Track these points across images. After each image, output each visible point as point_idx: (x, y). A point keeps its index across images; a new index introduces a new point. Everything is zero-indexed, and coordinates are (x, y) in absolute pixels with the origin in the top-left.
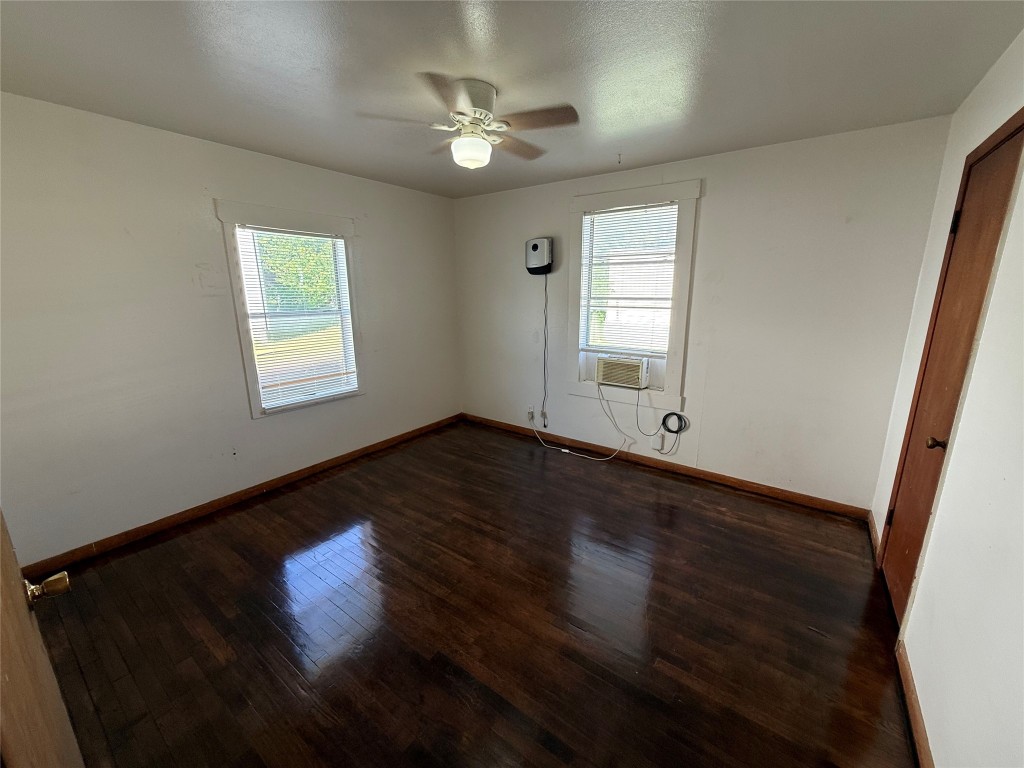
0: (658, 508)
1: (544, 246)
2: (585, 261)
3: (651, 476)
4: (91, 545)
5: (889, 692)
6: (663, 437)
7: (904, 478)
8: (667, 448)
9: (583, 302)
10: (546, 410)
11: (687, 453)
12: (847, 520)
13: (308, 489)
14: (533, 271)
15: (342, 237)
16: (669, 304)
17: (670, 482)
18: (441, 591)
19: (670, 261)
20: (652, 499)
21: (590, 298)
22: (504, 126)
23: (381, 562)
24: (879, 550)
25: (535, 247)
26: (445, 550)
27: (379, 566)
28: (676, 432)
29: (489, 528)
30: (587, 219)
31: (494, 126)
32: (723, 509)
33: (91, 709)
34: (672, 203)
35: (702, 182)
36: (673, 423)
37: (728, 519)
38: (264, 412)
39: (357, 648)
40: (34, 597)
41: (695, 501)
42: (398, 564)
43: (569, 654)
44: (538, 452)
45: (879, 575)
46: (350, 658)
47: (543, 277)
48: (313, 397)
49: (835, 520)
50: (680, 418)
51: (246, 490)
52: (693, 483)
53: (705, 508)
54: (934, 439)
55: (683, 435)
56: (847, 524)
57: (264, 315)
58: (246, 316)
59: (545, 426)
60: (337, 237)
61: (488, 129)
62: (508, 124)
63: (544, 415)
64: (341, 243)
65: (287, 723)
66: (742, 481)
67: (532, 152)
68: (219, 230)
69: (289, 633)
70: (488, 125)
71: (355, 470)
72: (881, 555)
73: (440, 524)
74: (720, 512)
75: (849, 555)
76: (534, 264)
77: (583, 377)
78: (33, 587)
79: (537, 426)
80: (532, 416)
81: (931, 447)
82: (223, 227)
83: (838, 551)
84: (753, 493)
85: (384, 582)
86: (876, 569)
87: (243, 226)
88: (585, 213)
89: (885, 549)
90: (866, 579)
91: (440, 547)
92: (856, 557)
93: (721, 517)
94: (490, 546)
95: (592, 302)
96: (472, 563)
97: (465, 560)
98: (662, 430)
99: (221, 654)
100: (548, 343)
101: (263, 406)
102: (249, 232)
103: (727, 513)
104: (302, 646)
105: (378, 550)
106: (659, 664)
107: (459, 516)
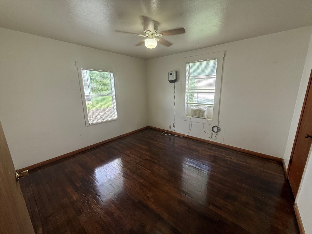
0: (210, 156)
1: (174, 74)
2: (187, 78)
3: (208, 146)
4: (40, 163)
5: (291, 220)
6: (212, 133)
7: (296, 148)
8: (213, 138)
9: (186, 91)
10: (175, 125)
11: (220, 139)
12: (275, 162)
13: (102, 148)
14: (170, 82)
15: (113, 72)
16: (214, 91)
17: (214, 148)
18: (141, 181)
19: (214, 77)
20: (208, 153)
21: (188, 90)
22: (161, 35)
23: (123, 171)
24: (286, 172)
25: (171, 74)
26: (142, 167)
27: (122, 172)
28: (216, 132)
29: (156, 161)
30: (188, 65)
31: (158, 35)
32: (232, 157)
33: (38, 212)
34: (215, 59)
35: (225, 51)
36: (215, 129)
37: (234, 160)
38: (90, 125)
39: (115, 197)
40: (18, 177)
41: (223, 154)
42: (128, 171)
43: (181, 202)
44: (172, 138)
45: (287, 181)
46: (113, 200)
47: (174, 83)
48: (104, 120)
49: (271, 162)
50: (218, 128)
51: (84, 148)
52: (222, 149)
53: (226, 157)
54: (307, 135)
55: (218, 133)
56: (275, 163)
57: (90, 96)
58: (84, 96)
59: (174, 130)
60: (111, 72)
61: (156, 36)
62: (162, 34)
63: (174, 126)
64: (112, 74)
65: (93, 219)
66: (238, 148)
67: (169, 44)
68: (77, 70)
69: (95, 191)
70: (156, 35)
71: (116, 143)
72: (287, 173)
73: (141, 160)
74: (231, 158)
75: (276, 173)
76: (171, 79)
77: (186, 114)
78: (18, 174)
79: (172, 130)
80: (170, 127)
81: (306, 138)
82: (78, 69)
83: (272, 172)
84: (242, 152)
85: (124, 177)
86: (285, 179)
87: (84, 69)
88: (187, 63)
89: (289, 172)
90: (282, 182)
91: (141, 167)
92: (278, 174)
93: (232, 160)
94: (157, 167)
95: (189, 91)
96: (150, 172)
97: (148, 171)
98: (212, 132)
99: (75, 197)
100: (175, 104)
101: (89, 123)
102: (85, 71)
103: (234, 159)
104: (99, 196)
105: (122, 167)
106: (211, 207)
107: (147, 157)
